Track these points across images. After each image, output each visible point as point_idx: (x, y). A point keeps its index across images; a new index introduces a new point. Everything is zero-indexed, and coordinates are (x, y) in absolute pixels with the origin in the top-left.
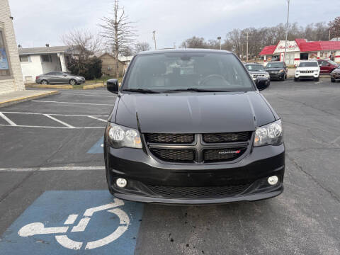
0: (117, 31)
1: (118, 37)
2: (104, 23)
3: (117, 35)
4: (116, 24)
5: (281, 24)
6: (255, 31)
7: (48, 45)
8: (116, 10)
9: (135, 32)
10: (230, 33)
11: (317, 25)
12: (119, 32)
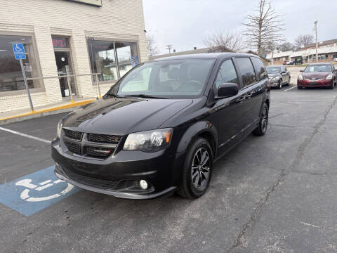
0: (261, 27)
1: (262, 34)
2: (248, 22)
3: (260, 32)
4: (261, 20)
7: (195, 48)
8: (261, 6)
9: (282, 27)
12: (263, 29)
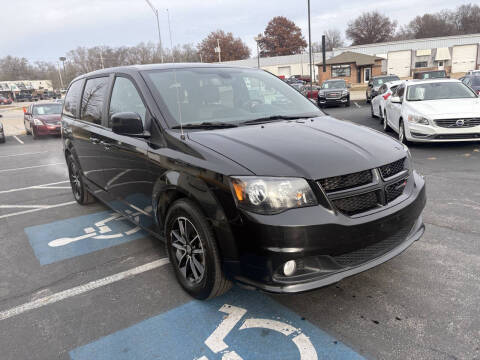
5: (142, 44)
6: (109, 51)
10: (72, 51)
11: (185, 47)
